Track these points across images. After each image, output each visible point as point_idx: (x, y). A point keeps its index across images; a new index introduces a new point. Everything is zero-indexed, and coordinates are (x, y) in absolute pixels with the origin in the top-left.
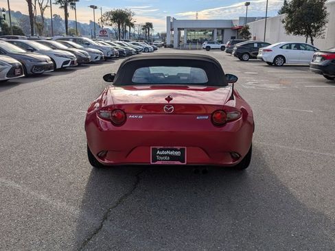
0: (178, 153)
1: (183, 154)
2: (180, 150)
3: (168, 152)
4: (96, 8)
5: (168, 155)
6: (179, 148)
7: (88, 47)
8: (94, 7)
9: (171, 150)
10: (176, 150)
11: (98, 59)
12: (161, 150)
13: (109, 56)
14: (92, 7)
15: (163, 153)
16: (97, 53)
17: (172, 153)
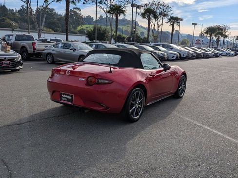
0: (70, 98)
1: (72, 98)
2: (72, 96)
3: (66, 96)
4: (196, 24)
5: (66, 98)
6: (71, 95)
7: (171, 50)
8: (194, 24)
9: (68, 95)
10: (69, 96)
11: (174, 58)
12: (64, 94)
13: (185, 56)
14: (193, 24)
15: (64, 96)
16: (174, 54)
17: (68, 97)
